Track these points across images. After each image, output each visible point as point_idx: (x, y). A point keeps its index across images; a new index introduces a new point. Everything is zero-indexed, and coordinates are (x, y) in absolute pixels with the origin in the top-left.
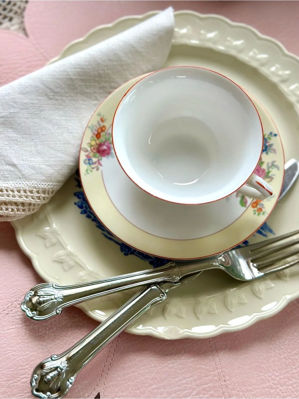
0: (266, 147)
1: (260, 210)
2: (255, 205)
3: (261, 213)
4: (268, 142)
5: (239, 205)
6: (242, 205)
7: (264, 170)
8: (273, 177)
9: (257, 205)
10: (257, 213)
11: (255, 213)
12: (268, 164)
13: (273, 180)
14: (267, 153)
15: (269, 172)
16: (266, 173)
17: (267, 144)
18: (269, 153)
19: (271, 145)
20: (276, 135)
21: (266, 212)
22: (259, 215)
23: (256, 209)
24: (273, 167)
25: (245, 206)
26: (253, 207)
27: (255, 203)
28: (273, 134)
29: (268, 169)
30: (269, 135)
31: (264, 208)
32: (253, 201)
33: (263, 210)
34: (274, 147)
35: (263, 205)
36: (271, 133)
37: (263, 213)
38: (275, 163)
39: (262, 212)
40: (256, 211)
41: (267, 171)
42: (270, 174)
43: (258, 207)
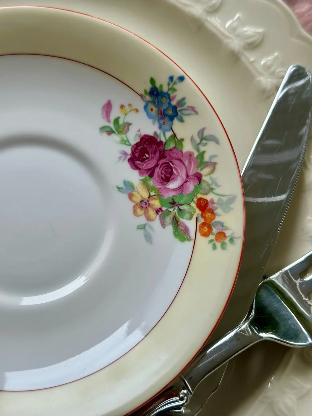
0: (175, 108)
1: (221, 235)
2: (206, 229)
3: (227, 241)
4: (174, 97)
5: (177, 242)
6: (182, 240)
7: (190, 155)
8: (214, 160)
9: (210, 228)
10: (218, 245)
11: (215, 247)
12: (192, 139)
13: (217, 167)
14: (182, 121)
15: (202, 154)
16: (197, 158)
17: (174, 103)
18: (185, 118)
19: (182, 102)
20: (182, 79)
21: (235, 235)
22: (223, 246)
23: (212, 237)
24: (204, 142)
25: (189, 239)
26: (206, 235)
27: (204, 224)
28: (175, 79)
29: (198, 150)
30: (169, 85)
31: (227, 229)
32: (199, 224)
33: (228, 233)
34: (189, 103)
35: (222, 224)
36: (171, 78)
37: (232, 240)
38: (206, 133)
39: (228, 239)
40: (215, 242)
41: (196, 154)
42: (206, 158)
43: (215, 231)
